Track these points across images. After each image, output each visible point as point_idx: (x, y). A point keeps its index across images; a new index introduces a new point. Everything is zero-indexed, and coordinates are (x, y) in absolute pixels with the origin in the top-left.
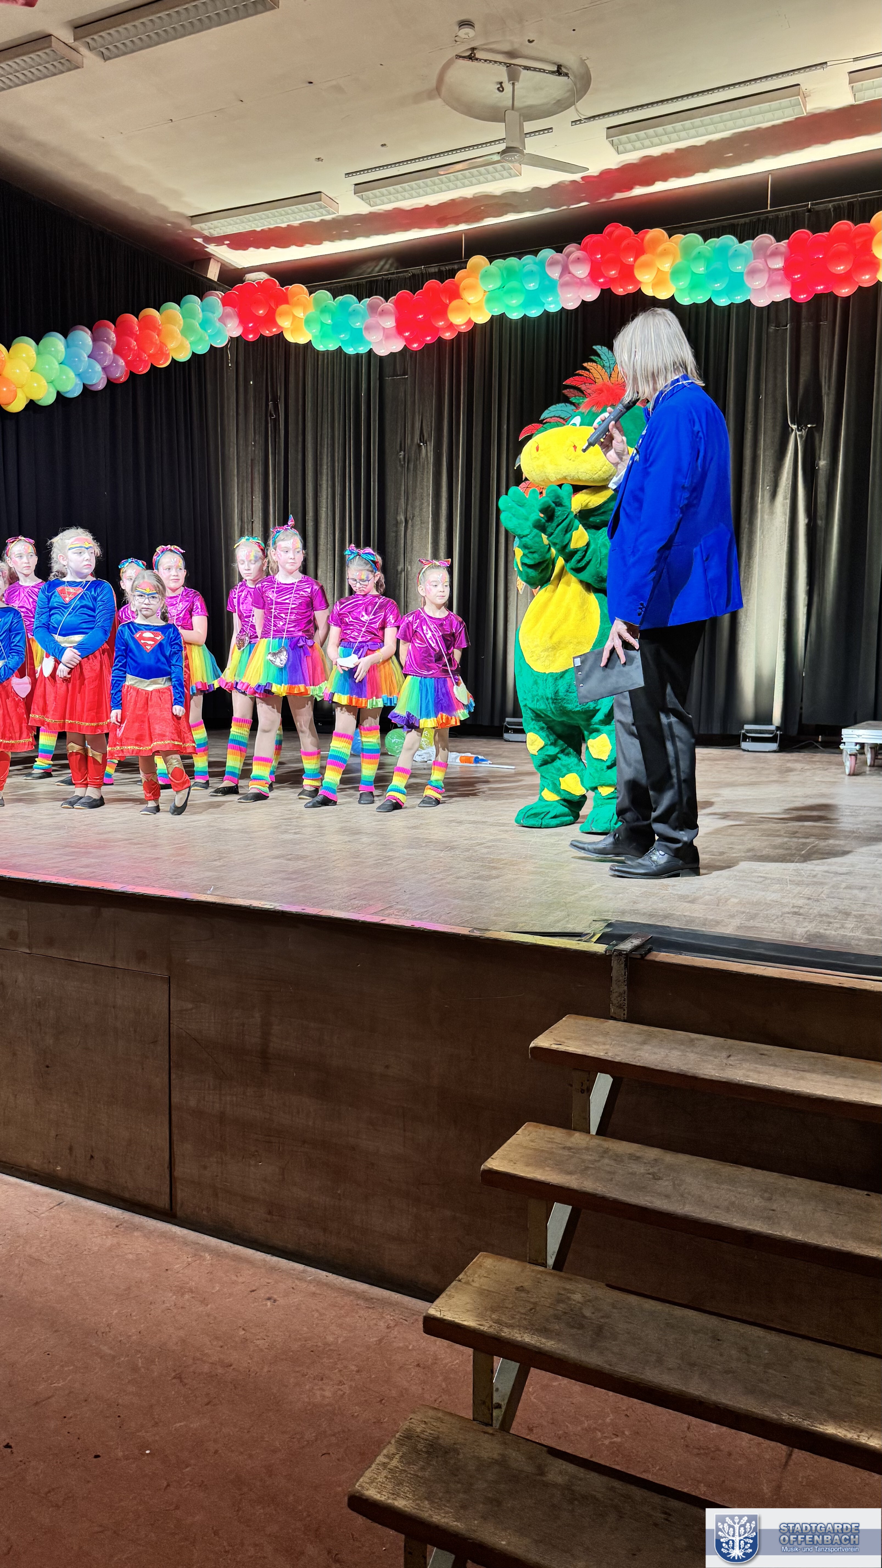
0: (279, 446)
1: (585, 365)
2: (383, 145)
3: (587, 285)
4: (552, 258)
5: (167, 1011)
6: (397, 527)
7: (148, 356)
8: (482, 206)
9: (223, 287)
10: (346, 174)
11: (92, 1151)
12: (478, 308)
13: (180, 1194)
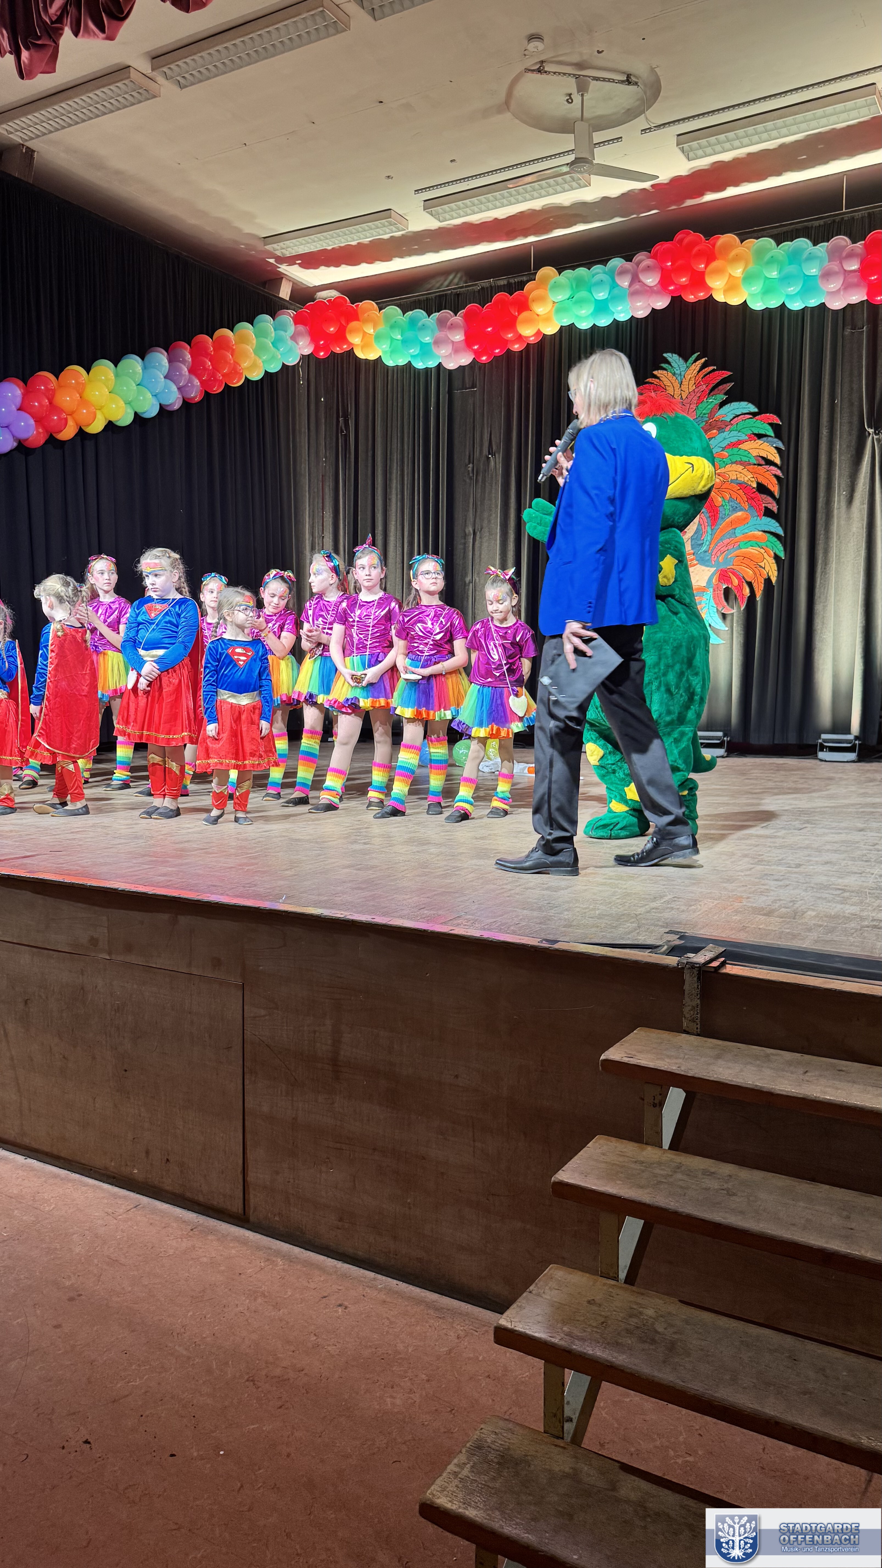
0: (350, 462)
1: (655, 372)
2: (452, 161)
3: (657, 293)
4: (621, 267)
5: (241, 1017)
6: (465, 539)
7: (222, 375)
8: (551, 217)
9: (295, 305)
10: (415, 191)
11: (168, 1154)
12: (547, 319)
13: (253, 1199)
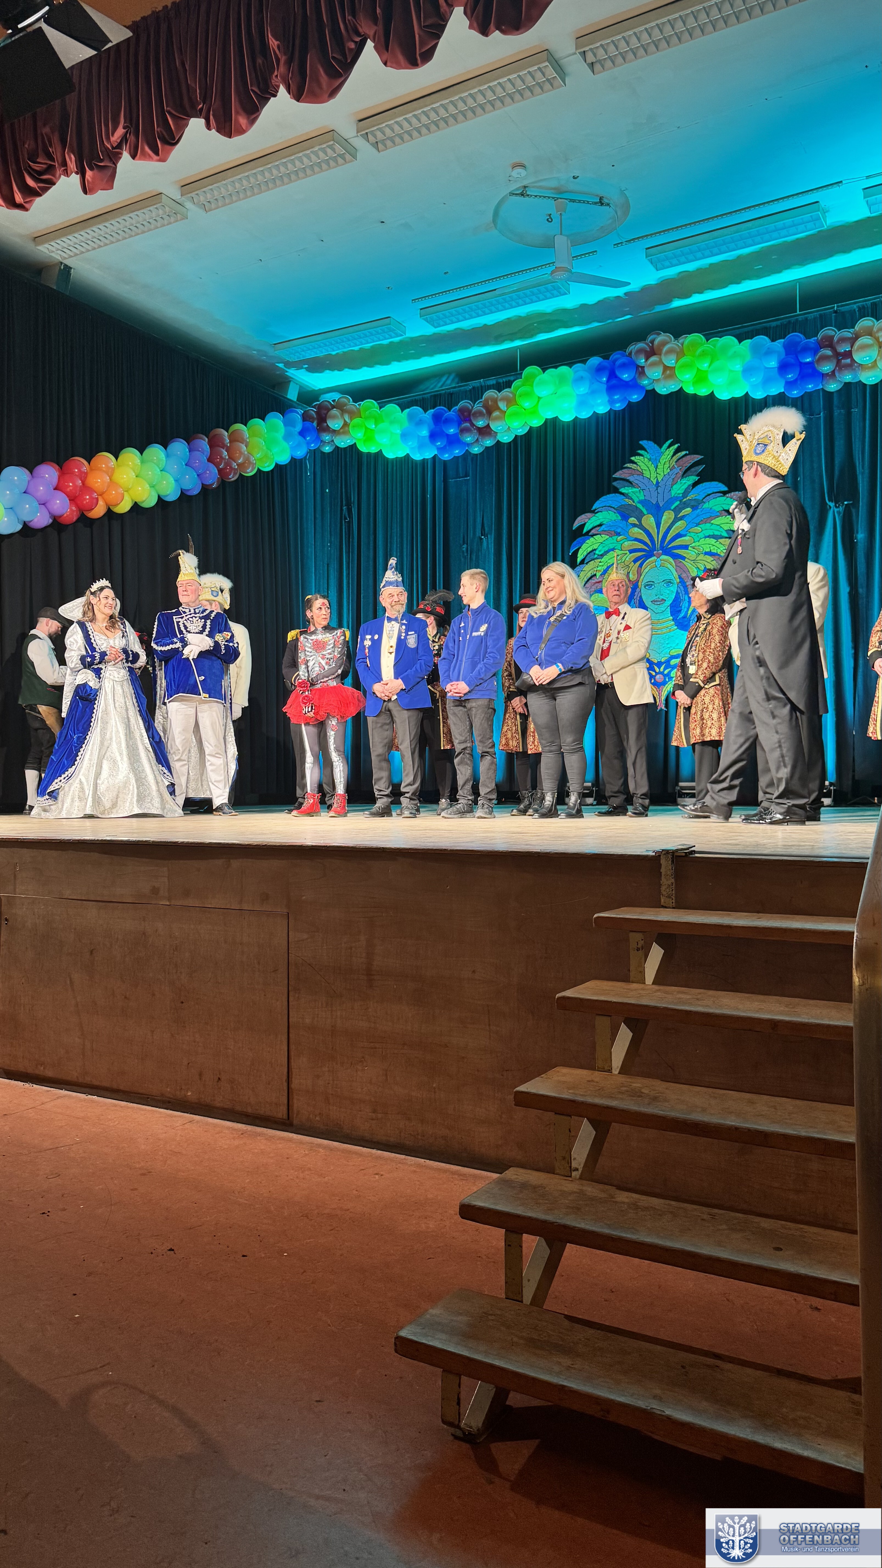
0: (353, 546)
1: (633, 458)
2: (445, 273)
3: (632, 387)
4: (599, 364)
5: (286, 943)
7: (237, 465)
8: (536, 323)
9: (302, 405)
10: (414, 300)
11: (220, 1074)
12: (534, 412)
13: (296, 1104)
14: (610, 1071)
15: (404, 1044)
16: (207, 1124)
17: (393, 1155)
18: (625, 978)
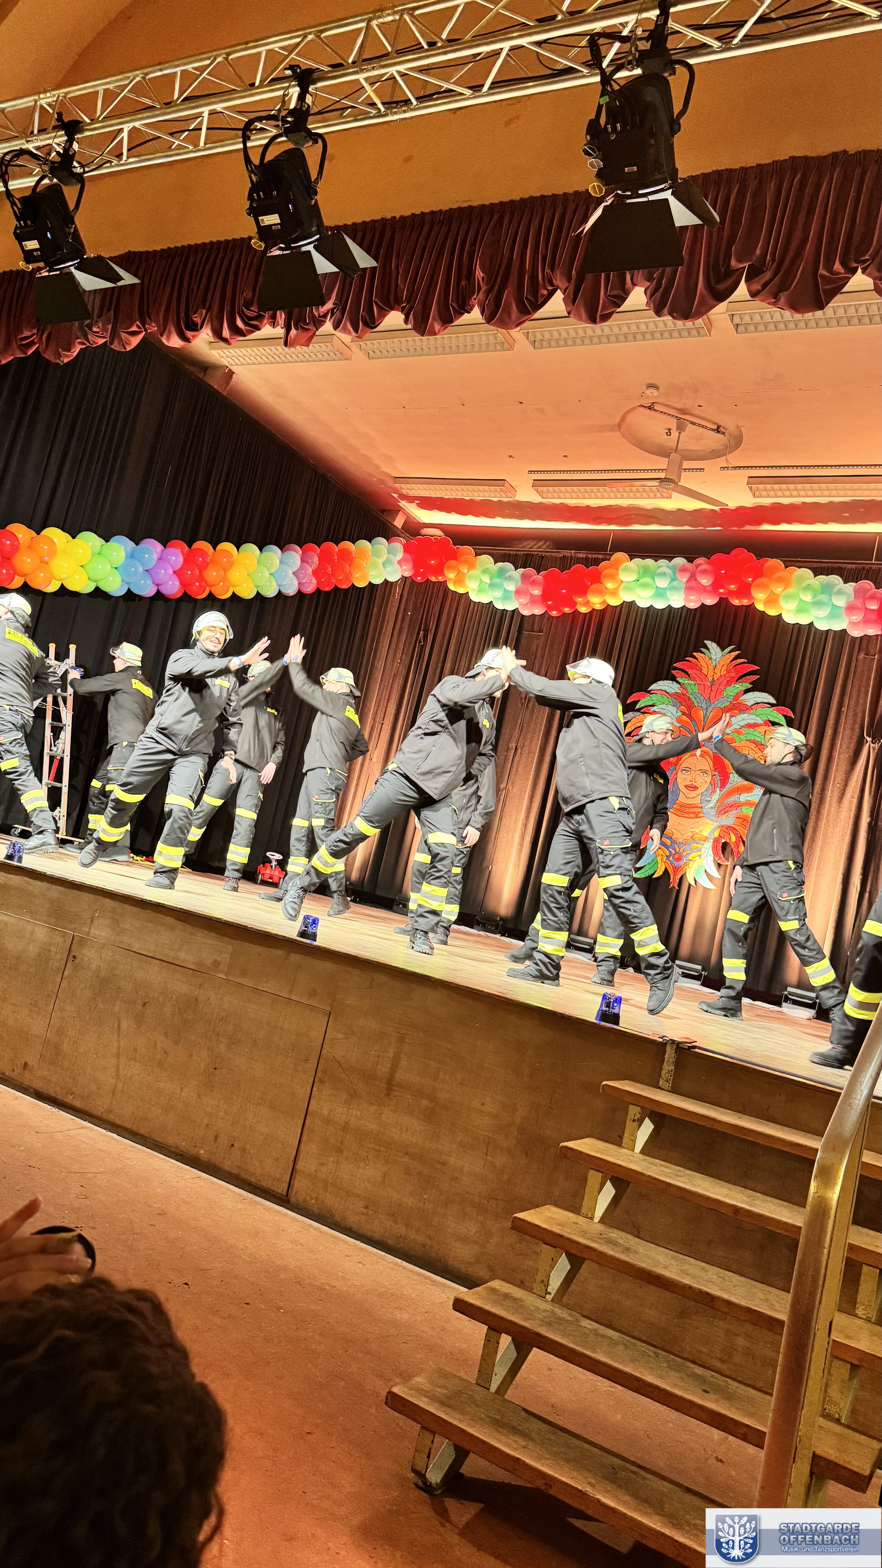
0: (421, 668)
1: (695, 654)
2: (564, 456)
3: (709, 592)
4: (683, 565)
5: (323, 1038)
7: (336, 578)
8: (632, 515)
9: (406, 535)
10: (529, 471)
11: (234, 1141)
12: (614, 593)
13: (296, 1184)
14: (592, 1218)
15: (407, 1154)
16: (213, 1183)
17: (375, 1250)
18: (618, 1141)
